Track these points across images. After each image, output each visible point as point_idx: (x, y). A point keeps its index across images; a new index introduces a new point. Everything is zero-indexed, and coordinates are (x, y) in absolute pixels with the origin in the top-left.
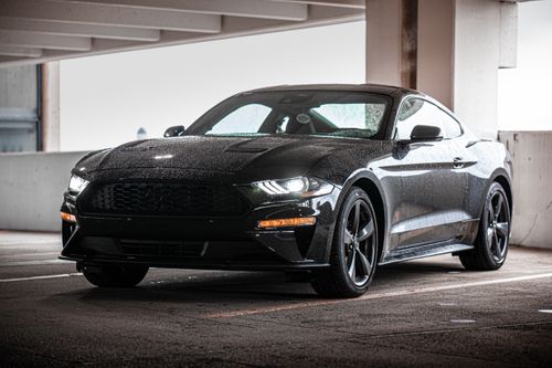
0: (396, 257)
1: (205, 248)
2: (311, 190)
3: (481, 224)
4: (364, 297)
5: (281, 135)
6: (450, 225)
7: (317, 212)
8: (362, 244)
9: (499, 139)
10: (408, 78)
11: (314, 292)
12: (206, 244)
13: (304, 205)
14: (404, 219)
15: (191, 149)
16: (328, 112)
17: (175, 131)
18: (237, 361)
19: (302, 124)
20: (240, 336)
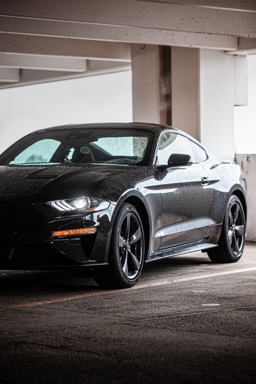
0: (158, 255)
1: (11, 254)
2: (92, 206)
3: (223, 227)
4: (135, 287)
5: (67, 164)
6: (199, 229)
7: (97, 224)
8: (132, 247)
9: (235, 160)
10: (165, 115)
11: (96, 285)
12: (12, 250)
13: (88, 218)
14: (165, 225)
16: (105, 144)
18: (38, 343)
19: (84, 155)
20: (40, 322)
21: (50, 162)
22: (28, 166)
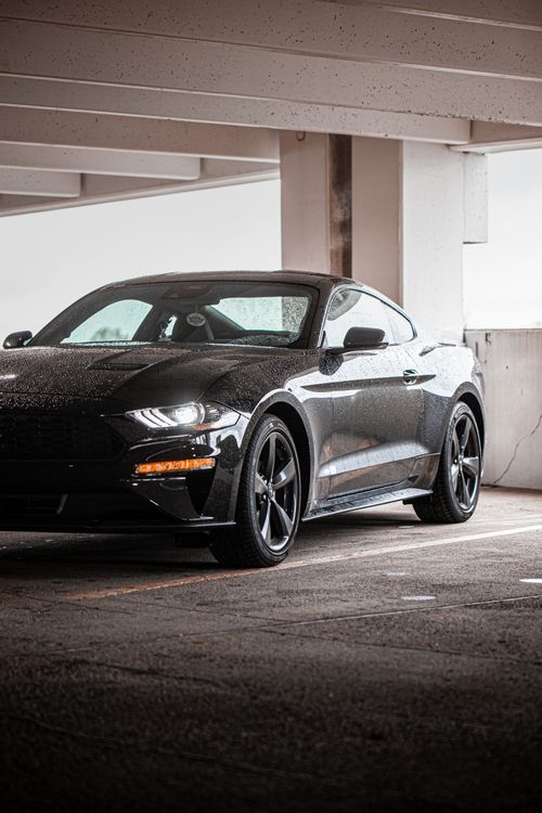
0: (326, 509)
1: (63, 503)
2: (208, 420)
3: (442, 458)
4: (283, 566)
5: (164, 344)
6: (400, 462)
7: (217, 451)
8: (279, 493)
9: (464, 341)
10: (340, 259)
11: (214, 560)
12: (64, 498)
13: (199, 441)
14: (339, 455)
15: (41, 366)
16: (233, 310)
17: (18, 339)
18: (109, 663)
19: (195, 327)
20: (113, 627)
21: (134, 339)
22: (94, 347)
